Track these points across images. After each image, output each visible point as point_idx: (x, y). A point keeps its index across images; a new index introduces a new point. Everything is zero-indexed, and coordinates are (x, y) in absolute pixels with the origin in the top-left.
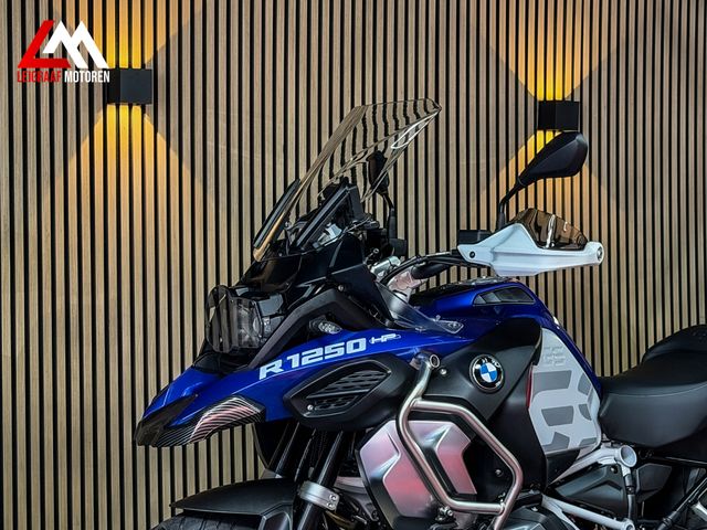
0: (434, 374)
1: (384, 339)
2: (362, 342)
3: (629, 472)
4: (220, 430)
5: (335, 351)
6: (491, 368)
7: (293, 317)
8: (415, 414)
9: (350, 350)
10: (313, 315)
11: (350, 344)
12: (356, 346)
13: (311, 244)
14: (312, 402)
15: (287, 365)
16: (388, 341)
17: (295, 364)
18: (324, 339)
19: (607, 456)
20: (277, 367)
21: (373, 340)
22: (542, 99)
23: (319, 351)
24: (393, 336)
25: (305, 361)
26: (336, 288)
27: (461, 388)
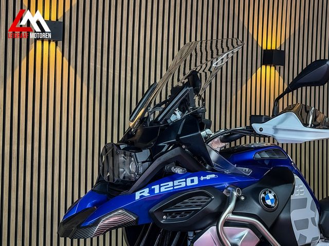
0: (238, 199)
1: (208, 177)
2: (196, 179)
4: (110, 230)
5: (180, 184)
6: (271, 196)
7: (156, 163)
8: (227, 223)
9: (189, 184)
10: (167, 162)
11: (189, 180)
12: (192, 181)
13: (166, 120)
14: (166, 214)
15: (151, 191)
16: (211, 179)
17: (157, 191)
18: (173, 177)
20: (146, 192)
21: (202, 178)
22: (265, 49)
23: (171, 184)
24: (213, 176)
25: (163, 189)
26: (182, 146)
27: (254, 208)
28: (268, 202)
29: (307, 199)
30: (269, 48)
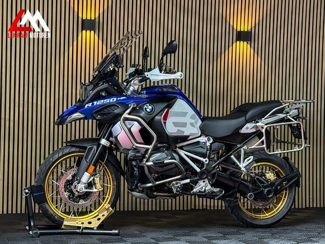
0: (134, 109)
1: (122, 98)
2: (115, 99)
3: (210, 144)
5: (107, 101)
6: (150, 107)
7: (96, 90)
8: (126, 119)
9: (111, 101)
10: (102, 90)
11: (112, 99)
13: (104, 71)
14: (99, 115)
15: (93, 104)
16: (123, 99)
17: (95, 104)
18: (104, 98)
19: (203, 139)
20: (90, 105)
21: (119, 99)
22: (239, 30)
23: (102, 101)
24: (125, 98)
25: (98, 103)
26: (109, 83)
27: (141, 113)
28: (148, 110)
29: (187, 113)
30: (242, 30)
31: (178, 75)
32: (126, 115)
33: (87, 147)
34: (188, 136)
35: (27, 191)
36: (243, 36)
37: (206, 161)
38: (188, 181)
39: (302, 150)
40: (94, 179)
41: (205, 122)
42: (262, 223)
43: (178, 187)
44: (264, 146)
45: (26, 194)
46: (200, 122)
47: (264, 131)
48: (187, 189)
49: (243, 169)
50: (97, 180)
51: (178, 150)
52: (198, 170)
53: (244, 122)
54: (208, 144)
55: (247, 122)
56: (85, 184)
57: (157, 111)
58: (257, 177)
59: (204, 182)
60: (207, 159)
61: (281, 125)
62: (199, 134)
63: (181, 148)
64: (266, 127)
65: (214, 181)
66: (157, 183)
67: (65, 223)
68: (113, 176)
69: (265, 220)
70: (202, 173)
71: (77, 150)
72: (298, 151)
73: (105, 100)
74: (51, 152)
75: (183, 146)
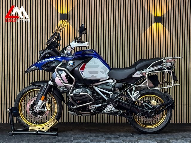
1: (58, 58)
2: (54, 58)
3: (114, 84)
4: (32, 71)
5: (50, 59)
7: (44, 54)
10: (47, 53)
11: (52, 58)
14: (45, 67)
16: (59, 58)
17: (43, 61)
18: (48, 57)
19: (110, 81)
22: (156, 16)
23: (47, 59)
24: (59, 57)
25: (45, 61)
26: (51, 50)
27: (67, 66)
28: (71, 64)
29: (99, 65)
31: (85, 44)
32: (58, 67)
33: (41, 86)
34: (100, 79)
35: (9, 110)
36: (158, 20)
37: (111, 94)
38: (100, 105)
39: (172, 87)
40: (45, 104)
41: (112, 71)
42: (150, 131)
43: (94, 109)
44: (147, 85)
45: (9, 111)
46: (108, 71)
47: (146, 76)
48: (100, 110)
49: (133, 98)
50: (47, 104)
51: (94, 87)
52: (106, 99)
53: (134, 71)
54: (113, 84)
55: (136, 70)
56: (40, 106)
57: (76, 65)
58: (144, 103)
59: (110, 106)
60: (112, 93)
61: (158, 72)
62: (108, 78)
63: (96, 86)
64: (147, 73)
65: (116, 105)
66: (79, 106)
67: (30, 128)
68: (57, 102)
69: (152, 129)
70: (109, 101)
71: (36, 87)
72: (170, 88)
73: (49, 59)
74: (23, 88)
75: (98, 85)
